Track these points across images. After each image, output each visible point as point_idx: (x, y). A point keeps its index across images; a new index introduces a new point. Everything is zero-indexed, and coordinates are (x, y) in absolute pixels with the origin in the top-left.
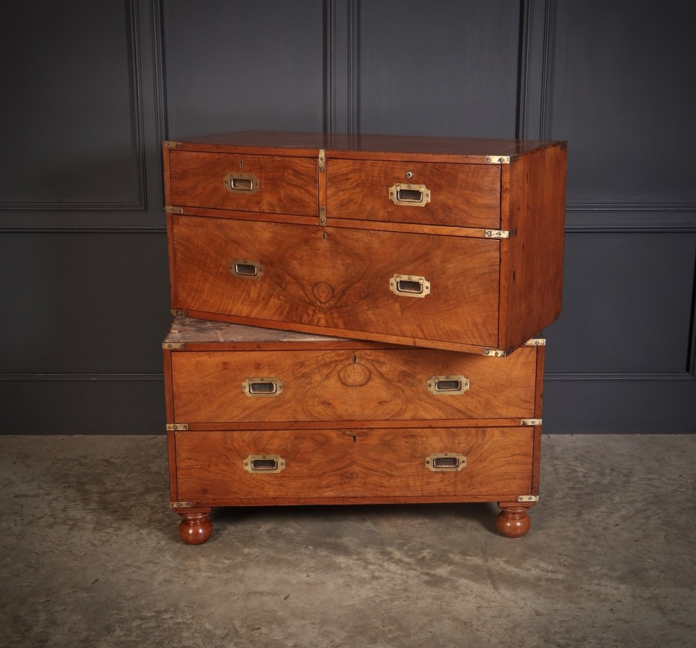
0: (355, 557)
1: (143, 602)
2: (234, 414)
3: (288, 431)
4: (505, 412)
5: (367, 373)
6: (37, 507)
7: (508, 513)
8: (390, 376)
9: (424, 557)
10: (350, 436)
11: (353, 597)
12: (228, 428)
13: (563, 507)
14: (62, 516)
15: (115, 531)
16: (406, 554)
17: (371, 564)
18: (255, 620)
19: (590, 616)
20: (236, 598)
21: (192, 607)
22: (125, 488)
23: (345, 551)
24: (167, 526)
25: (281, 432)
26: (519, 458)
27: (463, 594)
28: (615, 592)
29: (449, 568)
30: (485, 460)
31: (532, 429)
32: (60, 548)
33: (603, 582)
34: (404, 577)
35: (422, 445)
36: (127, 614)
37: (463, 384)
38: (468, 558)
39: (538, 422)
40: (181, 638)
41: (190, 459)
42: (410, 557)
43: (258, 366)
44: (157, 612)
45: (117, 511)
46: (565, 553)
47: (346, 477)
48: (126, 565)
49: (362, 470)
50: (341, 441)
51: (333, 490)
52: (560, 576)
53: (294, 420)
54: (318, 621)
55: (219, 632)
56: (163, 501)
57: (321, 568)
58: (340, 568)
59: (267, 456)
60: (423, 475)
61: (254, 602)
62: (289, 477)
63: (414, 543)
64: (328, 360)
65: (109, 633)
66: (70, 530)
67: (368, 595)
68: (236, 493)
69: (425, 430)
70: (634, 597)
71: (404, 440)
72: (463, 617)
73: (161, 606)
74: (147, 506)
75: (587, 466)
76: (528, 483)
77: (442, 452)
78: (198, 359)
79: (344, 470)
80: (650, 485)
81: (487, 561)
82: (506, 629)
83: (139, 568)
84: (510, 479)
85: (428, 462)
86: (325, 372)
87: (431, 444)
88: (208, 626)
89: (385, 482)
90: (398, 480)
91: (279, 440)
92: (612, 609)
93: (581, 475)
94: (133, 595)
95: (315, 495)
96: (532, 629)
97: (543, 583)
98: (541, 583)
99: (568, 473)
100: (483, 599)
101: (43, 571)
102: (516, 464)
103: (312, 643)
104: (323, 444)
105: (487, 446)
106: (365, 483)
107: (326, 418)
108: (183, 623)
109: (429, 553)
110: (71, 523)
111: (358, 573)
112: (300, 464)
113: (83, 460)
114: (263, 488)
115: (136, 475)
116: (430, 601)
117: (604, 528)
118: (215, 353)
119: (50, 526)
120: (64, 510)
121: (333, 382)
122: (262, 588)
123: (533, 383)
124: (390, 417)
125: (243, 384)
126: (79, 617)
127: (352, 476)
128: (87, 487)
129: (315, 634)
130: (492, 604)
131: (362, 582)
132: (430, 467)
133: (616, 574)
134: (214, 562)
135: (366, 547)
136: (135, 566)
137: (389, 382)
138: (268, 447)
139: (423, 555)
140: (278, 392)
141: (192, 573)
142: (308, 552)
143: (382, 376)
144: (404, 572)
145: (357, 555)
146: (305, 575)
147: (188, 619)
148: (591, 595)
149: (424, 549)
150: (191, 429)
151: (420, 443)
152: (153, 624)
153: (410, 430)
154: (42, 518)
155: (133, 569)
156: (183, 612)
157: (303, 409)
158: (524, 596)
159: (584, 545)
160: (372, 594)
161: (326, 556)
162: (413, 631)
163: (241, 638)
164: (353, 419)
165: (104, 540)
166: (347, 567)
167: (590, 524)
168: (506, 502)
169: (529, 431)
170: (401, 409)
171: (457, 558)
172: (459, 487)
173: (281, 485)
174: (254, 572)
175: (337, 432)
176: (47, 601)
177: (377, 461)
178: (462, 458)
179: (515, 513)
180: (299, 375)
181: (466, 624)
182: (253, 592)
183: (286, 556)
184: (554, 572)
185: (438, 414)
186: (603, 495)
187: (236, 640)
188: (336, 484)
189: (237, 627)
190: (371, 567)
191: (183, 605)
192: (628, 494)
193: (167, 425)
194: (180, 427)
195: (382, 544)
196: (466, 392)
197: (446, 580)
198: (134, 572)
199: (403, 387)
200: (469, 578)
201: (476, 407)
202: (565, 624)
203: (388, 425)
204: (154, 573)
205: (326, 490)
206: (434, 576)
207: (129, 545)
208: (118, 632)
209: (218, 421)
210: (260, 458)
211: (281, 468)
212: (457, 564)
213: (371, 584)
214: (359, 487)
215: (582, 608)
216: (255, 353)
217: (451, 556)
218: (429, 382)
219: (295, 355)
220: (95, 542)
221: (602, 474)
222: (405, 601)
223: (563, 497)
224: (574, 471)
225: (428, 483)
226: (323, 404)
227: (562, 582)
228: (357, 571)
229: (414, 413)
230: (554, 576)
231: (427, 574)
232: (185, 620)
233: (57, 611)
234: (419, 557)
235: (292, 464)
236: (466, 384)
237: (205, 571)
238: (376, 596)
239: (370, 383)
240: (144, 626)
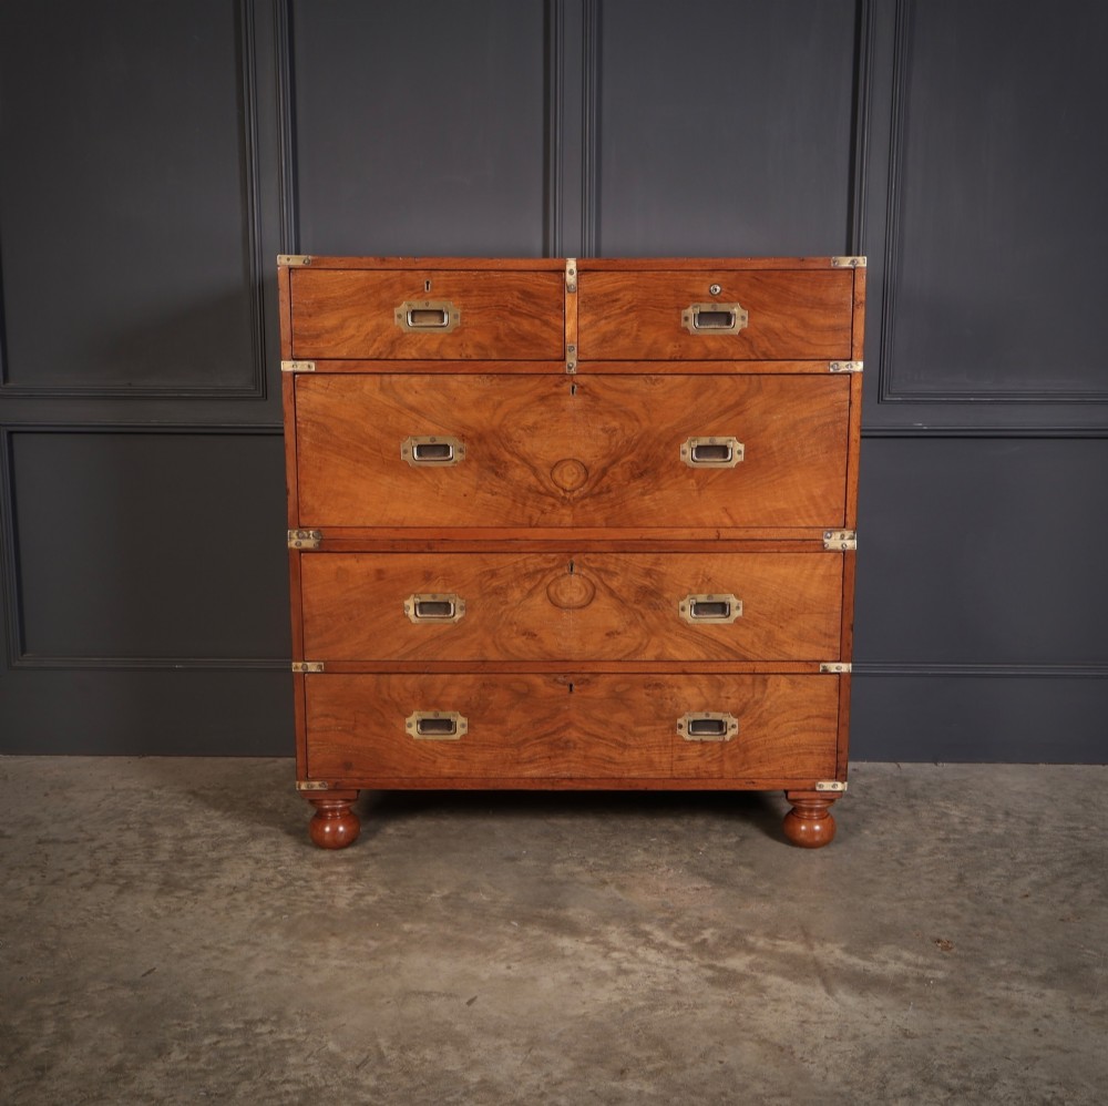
0: (588, 939)
1: (226, 1006)
2: (392, 649)
3: (471, 676)
4: (797, 651)
5: (590, 588)
6: (71, 859)
7: (802, 809)
8: (624, 594)
9: (705, 941)
10: (564, 684)
11: (584, 1003)
12: (384, 670)
14: (109, 871)
15: (193, 894)
16: (675, 936)
17: (615, 949)
18: (415, 1037)
20: (384, 1001)
21: (308, 1015)
23: (573, 929)
24: (277, 889)
25: (462, 676)
26: (816, 722)
27: (774, 1000)
29: (748, 959)
30: (766, 724)
31: (836, 677)
32: (99, 920)
34: (672, 972)
35: (671, 699)
36: (195, 1026)
37: (733, 607)
38: (778, 942)
39: (845, 668)
40: (285, 1066)
41: (327, 716)
42: (682, 939)
43: (428, 576)
44: (246, 1022)
46: (942, 938)
47: (559, 747)
48: (204, 947)
49: (582, 736)
50: (551, 691)
51: (536, 768)
52: (941, 975)
53: (480, 659)
54: (524, 1040)
55: (351, 1057)
57: (531, 956)
58: (563, 956)
59: (440, 713)
60: (672, 746)
61: (415, 1009)
62: (473, 745)
63: (687, 919)
64: (531, 568)
65: (160, 1056)
66: (120, 892)
67: (610, 999)
68: (395, 769)
69: (675, 676)
71: (644, 691)
72: (776, 1039)
73: (255, 1013)
76: (831, 760)
77: (701, 710)
78: (340, 564)
79: (556, 737)
81: (811, 948)
82: (853, 1060)
83: (226, 951)
84: (804, 754)
85: (681, 727)
86: (528, 585)
87: (684, 698)
89: (615, 754)
90: (636, 753)
91: (459, 688)
93: (956, 820)
94: (209, 994)
95: (512, 774)
96: (899, 1060)
97: (910, 985)
98: (906, 985)
100: (810, 1008)
102: (814, 731)
103: (512, 1078)
104: (525, 696)
105: (768, 703)
106: (585, 757)
107: (530, 657)
108: (291, 1041)
109: (713, 934)
110: (122, 882)
111: (593, 963)
112: (490, 726)
114: (435, 762)
117: (1005, 901)
118: (365, 556)
119: (89, 887)
120: (114, 863)
121: (538, 600)
122: (430, 985)
123: (837, 608)
124: (625, 656)
125: (407, 603)
126: (113, 1030)
127: (567, 745)
129: (519, 1063)
130: (825, 1017)
131: (600, 978)
132: (684, 733)
133: (1036, 973)
134: (352, 944)
135: (607, 923)
136: (218, 949)
137: (623, 602)
138: (443, 699)
139: (702, 937)
140: (458, 616)
141: (312, 961)
142: (510, 931)
143: (612, 593)
144: (672, 963)
145: (592, 935)
146: (503, 966)
147: (299, 1035)
149: (705, 928)
150: (329, 670)
151: (668, 696)
152: (238, 1042)
153: (654, 676)
154: (76, 874)
155: (215, 954)
156: (292, 1023)
157: (494, 642)
158: (879, 1005)
160: (617, 998)
161: (541, 937)
163: (389, 1067)
164: (568, 658)
165: (173, 908)
166: (574, 954)
167: (979, 893)
168: (797, 790)
169: (832, 682)
170: (640, 644)
171: (761, 943)
172: (728, 766)
173: (461, 758)
174: (418, 961)
175: (545, 677)
176: (61, 1003)
177: (605, 723)
178: (731, 720)
179: (811, 810)
180: (488, 590)
181: (781, 1049)
182: (414, 992)
183: (472, 936)
184: (928, 967)
185: (695, 652)
186: (997, 850)
187: (379, 1070)
188: (543, 758)
189: (383, 1049)
190: (615, 955)
191: (293, 1011)
193: (294, 664)
194: (312, 667)
195: (633, 920)
196: (737, 620)
197: (742, 977)
198: (216, 958)
199: (643, 611)
200: (784, 974)
201: (753, 643)
203: (619, 668)
204: (250, 959)
205: (528, 766)
206: (723, 970)
207: (213, 915)
208: (176, 1056)
209: (368, 659)
210: (429, 715)
211: (461, 731)
212: (761, 952)
213: (616, 982)
214: (577, 762)
216: (423, 555)
217: (751, 939)
218: (681, 603)
219: (483, 560)
221: (991, 820)
222: (674, 1010)
225: (681, 759)
226: (524, 634)
227: (944, 983)
228: (593, 960)
229: (659, 650)
230: (929, 974)
231: (711, 967)
232: (293, 1036)
234: (697, 940)
235: (476, 726)
236: (738, 608)
238: (626, 1001)
239: (595, 604)
240: (222, 1045)
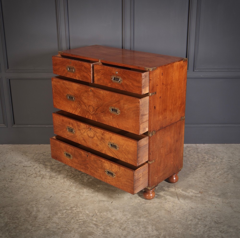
1: (67, 204)
5: (93, 134)
6: (31, 170)
10: (86, 155)
11: (133, 203)
13: (201, 171)
14: (39, 174)
15: (56, 179)
18: (102, 210)
19: (209, 209)
20: (96, 202)
21: (82, 206)
27: (168, 201)
28: (217, 201)
29: (164, 192)
32: (39, 185)
33: (213, 197)
36: (62, 208)
38: (169, 189)
40: (79, 216)
44: (71, 207)
45: (56, 172)
46: (201, 187)
48: (60, 191)
52: (199, 195)
54: (122, 211)
55: (91, 214)
57: (123, 192)
61: (101, 204)
66: (42, 178)
67: (138, 202)
70: (223, 202)
72: (168, 209)
73: (72, 205)
75: (209, 155)
79: (86, 165)
80: (229, 162)
81: (176, 190)
82: (182, 214)
83: (65, 192)
86: (84, 130)
88: (87, 212)
92: (216, 207)
93: (207, 159)
94: (63, 201)
96: (190, 213)
97: (194, 198)
98: (193, 198)
99: (202, 158)
100: (174, 203)
103: (120, 218)
106: (90, 171)
108: (80, 211)
110: (42, 176)
113: (44, 154)
116: (157, 204)
117: (214, 178)
119: (36, 177)
120: (39, 172)
122: (104, 199)
126: (47, 209)
127: (87, 168)
129: (121, 215)
130: (177, 205)
133: (217, 195)
134: (88, 190)
136: (63, 191)
141: (81, 194)
146: (117, 195)
148: (209, 202)
152: (70, 212)
154: (32, 174)
156: (79, 207)
157: (80, 140)
158: (187, 202)
159: (207, 184)
162: (152, 214)
163: (98, 216)
165: (53, 182)
167: (209, 177)
171: (166, 189)
176: (36, 204)
180: (78, 129)
181: (169, 212)
182: (101, 201)
186: (214, 166)
187: (96, 217)
188: (84, 169)
189: (97, 213)
191: (79, 205)
192: (222, 166)
197: (163, 196)
198: (63, 193)
200: (170, 196)
202: (201, 212)
204: (69, 194)
206: (159, 195)
207: (61, 184)
208: (59, 214)
212: (166, 191)
215: (206, 206)
217: (164, 188)
220: (50, 183)
221: (213, 159)
222: (149, 204)
223: (201, 167)
224: (204, 157)
227: (200, 197)
230: (197, 195)
233: (40, 207)
237: (86, 193)
238: (141, 202)
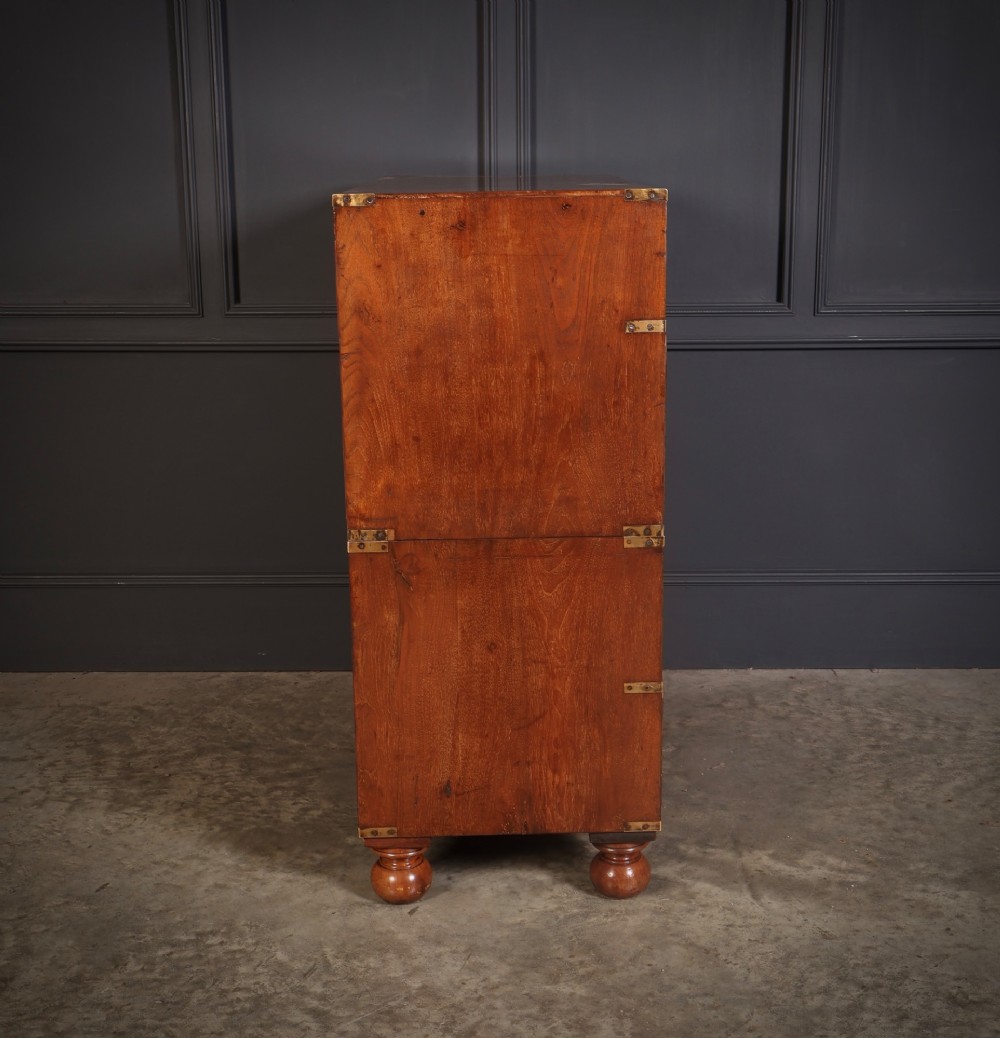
1: (178, 918)
6: (21, 776)
11: (521, 912)
13: (860, 775)
14: (59, 789)
15: (142, 811)
18: (359, 946)
19: (912, 940)
20: (329, 912)
21: (255, 926)
22: (163, 748)
24: (225, 804)
27: (703, 906)
28: (951, 902)
29: (679, 867)
32: (51, 836)
33: (932, 887)
36: (149, 938)
38: (709, 850)
40: (236, 975)
44: (198, 934)
45: (148, 782)
46: (867, 842)
48: (155, 863)
52: (861, 879)
54: (462, 948)
55: (298, 965)
56: (222, 768)
61: (359, 919)
65: (116, 967)
66: (71, 809)
67: (546, 907)
70: (983, 909)
72: (703, 942)
73: (208, 925)
74: (196, 773)
75: (897, 714)
81: (740, 855)
82: (774, 961)
83: (176, 866)
88: (281, 956)
92: (948, 929)
93: (888, 727)
94: (160, 908)
96: (817, 960)
97: (833, 889)
98: (829, 889)
99: (869, 725)
100: (735, 913)
101: (19, 871)
103: (451, 983)
108: (241, 951)
110: (72, 799)
111: (530, 873)
113: (101, 708)
115: (183, 728)
116: (647, 916)
117: (929, 806)
119: (40, 804)
120: (64, 781)
126: (70, 943)
128: (105, 747)
129: (458, 969)
130: (750, 921)
131: (535, 886)
133: (952, 875)
134: (298, 858)
136: (168, 864)
146: (444, 877)
147: (248, 946)
148: (912, 907)
152: (190, 953)
154: (27, 791)
155: (165, 869)
156: (241, 934)
158: (802, 908)
159: (896, 830)
160: (552, 906)
162: (621, 964)
163: (335, 975)
165: (122, 824)
167: (905, 799)
171: (692, 851)
176: (20, 918)
181: (707, 952)
184: (851, 871)
186: (925, 756)
187: (325, 978)
189: (329, 958)
191: (242, 923)
192: (965, 755)
197: (673, 884)
198: (167, 873)
200: (713, 881)
202: (871, 952)
204: (198, 874)
206: (654, 877)
207: (162, 831)
208: (132, 966)
212: (692, 860)
213: (552, 890)
217: (682, 847)
220: (108, 828)
221: (921, 726)
222: (606, 916)
223: (862, 760)
224: (878, 722)
227: (863, 886)
230: (850, 878)
232: (243, 947)
233: (35, 933)
238: (560, 909)
240: (175, 956)
